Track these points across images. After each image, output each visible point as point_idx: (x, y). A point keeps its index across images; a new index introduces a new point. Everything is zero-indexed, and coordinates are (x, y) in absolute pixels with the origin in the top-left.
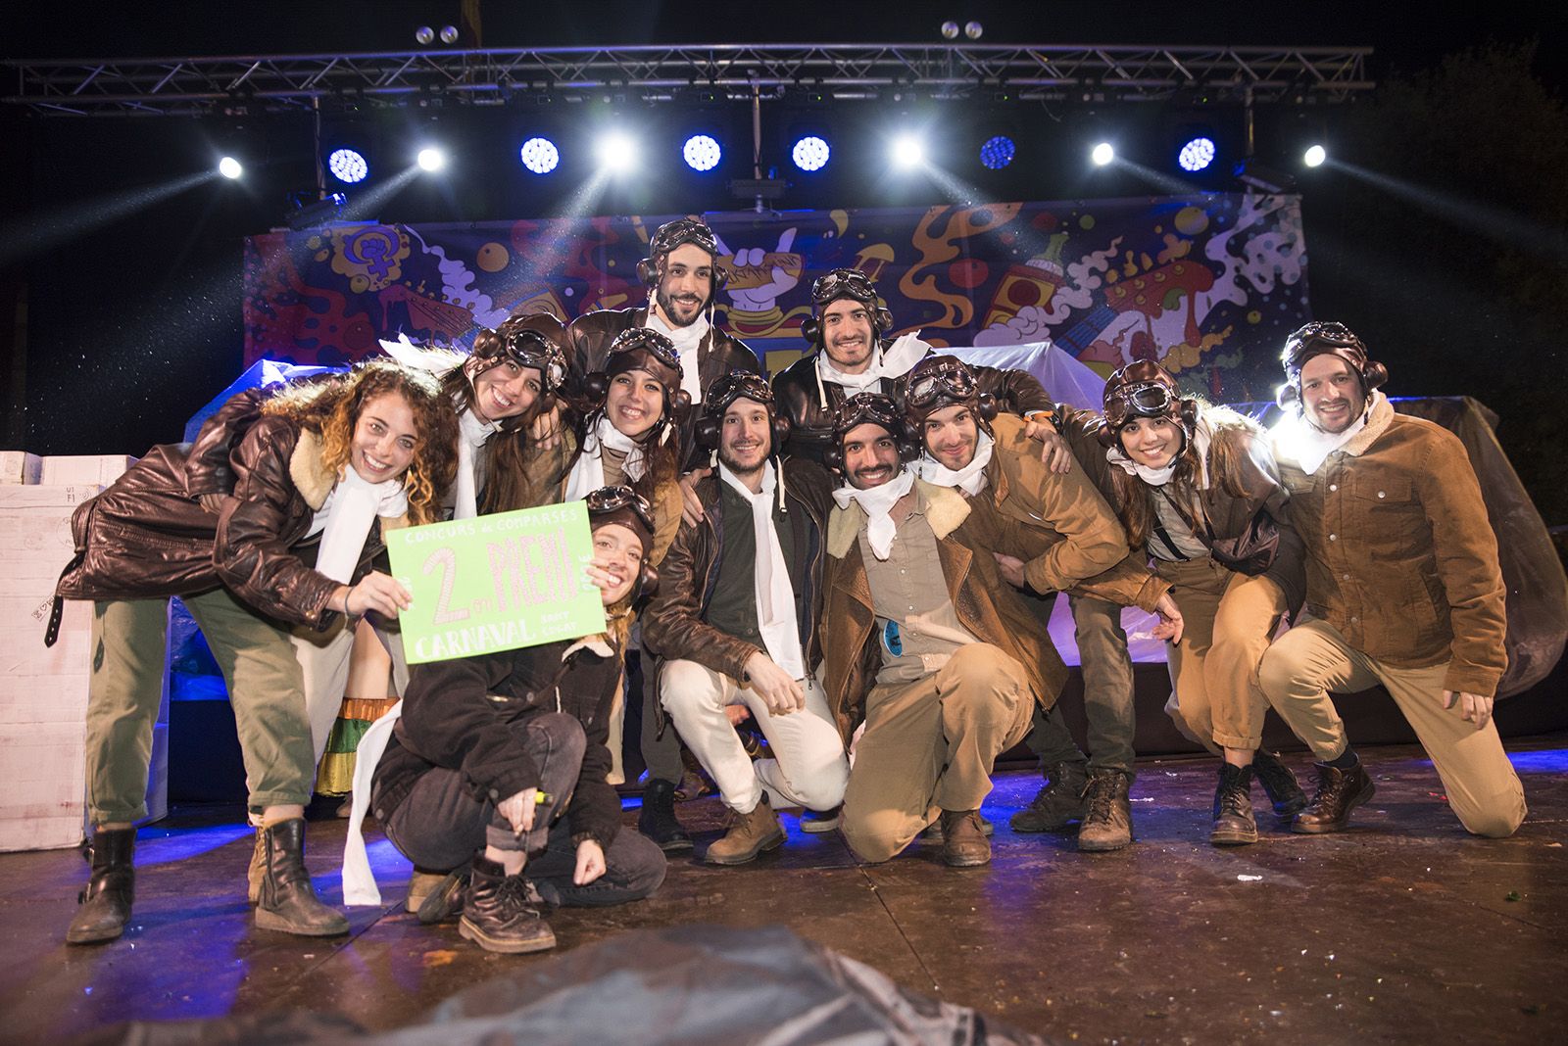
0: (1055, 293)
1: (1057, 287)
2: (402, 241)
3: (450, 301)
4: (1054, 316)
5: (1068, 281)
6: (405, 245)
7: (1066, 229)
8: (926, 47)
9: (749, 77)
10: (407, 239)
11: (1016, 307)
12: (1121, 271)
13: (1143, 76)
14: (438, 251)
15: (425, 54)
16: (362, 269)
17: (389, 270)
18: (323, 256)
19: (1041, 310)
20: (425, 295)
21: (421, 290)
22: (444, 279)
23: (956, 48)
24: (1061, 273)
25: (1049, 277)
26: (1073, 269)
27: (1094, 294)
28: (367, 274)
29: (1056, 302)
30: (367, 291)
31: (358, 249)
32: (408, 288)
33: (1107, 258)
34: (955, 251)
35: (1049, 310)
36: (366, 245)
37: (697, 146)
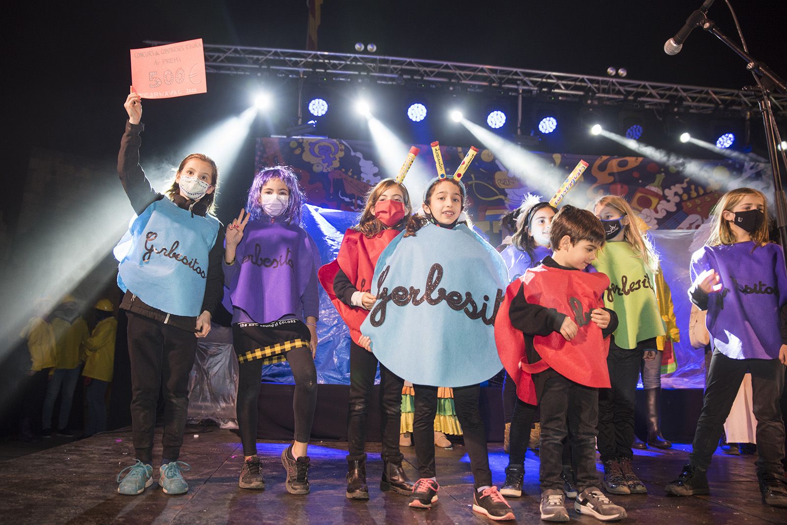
0: (658, 204)
1: (660, 201)
2: (340, 148)
3: (365, 181)
4: (659, 214)
5: (664, 197)
6: (341, 150)
7: (663, 172)
8: (600, 78)
9: (518, 85)
10: (343, 147)
11: (641, 209)
12: (689, 195)
13: (699, 101)
14: (359, 155)
15: (357, 56)
16: (319, 160)
17: (333, 162)
18: (298, 152)
19: (652, 211)
20: (352, 177)
21: (350, 174)
22: (362, 169)
23: (614, 80)
24: (661, 193)
25: (656, 195)
26: (667, 192)
27: (677, 204)
28: (321, 162)
29: (659, 207)
30: (322, 172)
31: (316, 150)
32: (343, 172)
33: (682, 188)
34: (611, 179)
35: (656, 211)
36: (321, 148)
37: (495, 116)
